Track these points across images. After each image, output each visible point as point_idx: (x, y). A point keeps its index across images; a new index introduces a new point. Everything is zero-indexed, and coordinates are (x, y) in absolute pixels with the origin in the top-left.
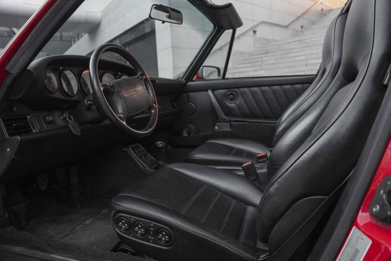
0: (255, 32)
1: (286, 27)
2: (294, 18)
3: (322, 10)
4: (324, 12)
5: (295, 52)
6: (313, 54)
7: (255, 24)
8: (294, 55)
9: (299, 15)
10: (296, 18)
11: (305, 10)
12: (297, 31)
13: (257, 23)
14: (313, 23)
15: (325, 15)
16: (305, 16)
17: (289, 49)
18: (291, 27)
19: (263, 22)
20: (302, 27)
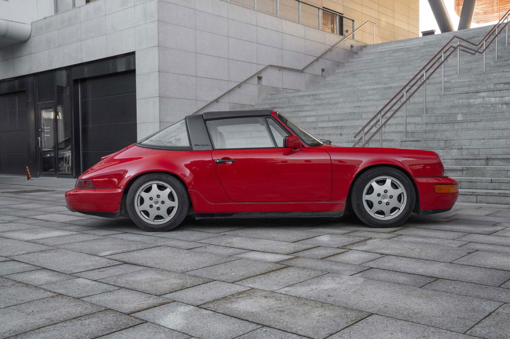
0: (260, 78)
1: (302, 71)
2: (312, 59)
3: (352, 46)
4: (354, 49)
5: (306, 111)
6: (324, 115)
7: (260, 68)
8: (304, 114)
9: (319, 55)
10: (315, 58)
11: (328, 47)
12: (316, 76)
13: (264, 67)
14: (339, 64)
15: (356, 53)
16: (328, 56)
17: (299, 106)
18: (307, 71)
19: (271, 66)
20: (323, 70)
